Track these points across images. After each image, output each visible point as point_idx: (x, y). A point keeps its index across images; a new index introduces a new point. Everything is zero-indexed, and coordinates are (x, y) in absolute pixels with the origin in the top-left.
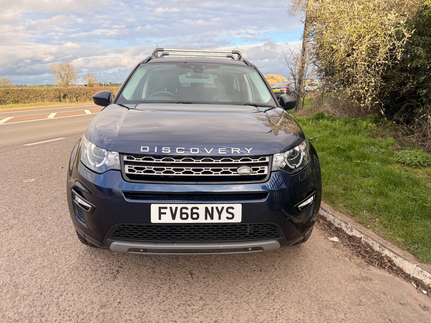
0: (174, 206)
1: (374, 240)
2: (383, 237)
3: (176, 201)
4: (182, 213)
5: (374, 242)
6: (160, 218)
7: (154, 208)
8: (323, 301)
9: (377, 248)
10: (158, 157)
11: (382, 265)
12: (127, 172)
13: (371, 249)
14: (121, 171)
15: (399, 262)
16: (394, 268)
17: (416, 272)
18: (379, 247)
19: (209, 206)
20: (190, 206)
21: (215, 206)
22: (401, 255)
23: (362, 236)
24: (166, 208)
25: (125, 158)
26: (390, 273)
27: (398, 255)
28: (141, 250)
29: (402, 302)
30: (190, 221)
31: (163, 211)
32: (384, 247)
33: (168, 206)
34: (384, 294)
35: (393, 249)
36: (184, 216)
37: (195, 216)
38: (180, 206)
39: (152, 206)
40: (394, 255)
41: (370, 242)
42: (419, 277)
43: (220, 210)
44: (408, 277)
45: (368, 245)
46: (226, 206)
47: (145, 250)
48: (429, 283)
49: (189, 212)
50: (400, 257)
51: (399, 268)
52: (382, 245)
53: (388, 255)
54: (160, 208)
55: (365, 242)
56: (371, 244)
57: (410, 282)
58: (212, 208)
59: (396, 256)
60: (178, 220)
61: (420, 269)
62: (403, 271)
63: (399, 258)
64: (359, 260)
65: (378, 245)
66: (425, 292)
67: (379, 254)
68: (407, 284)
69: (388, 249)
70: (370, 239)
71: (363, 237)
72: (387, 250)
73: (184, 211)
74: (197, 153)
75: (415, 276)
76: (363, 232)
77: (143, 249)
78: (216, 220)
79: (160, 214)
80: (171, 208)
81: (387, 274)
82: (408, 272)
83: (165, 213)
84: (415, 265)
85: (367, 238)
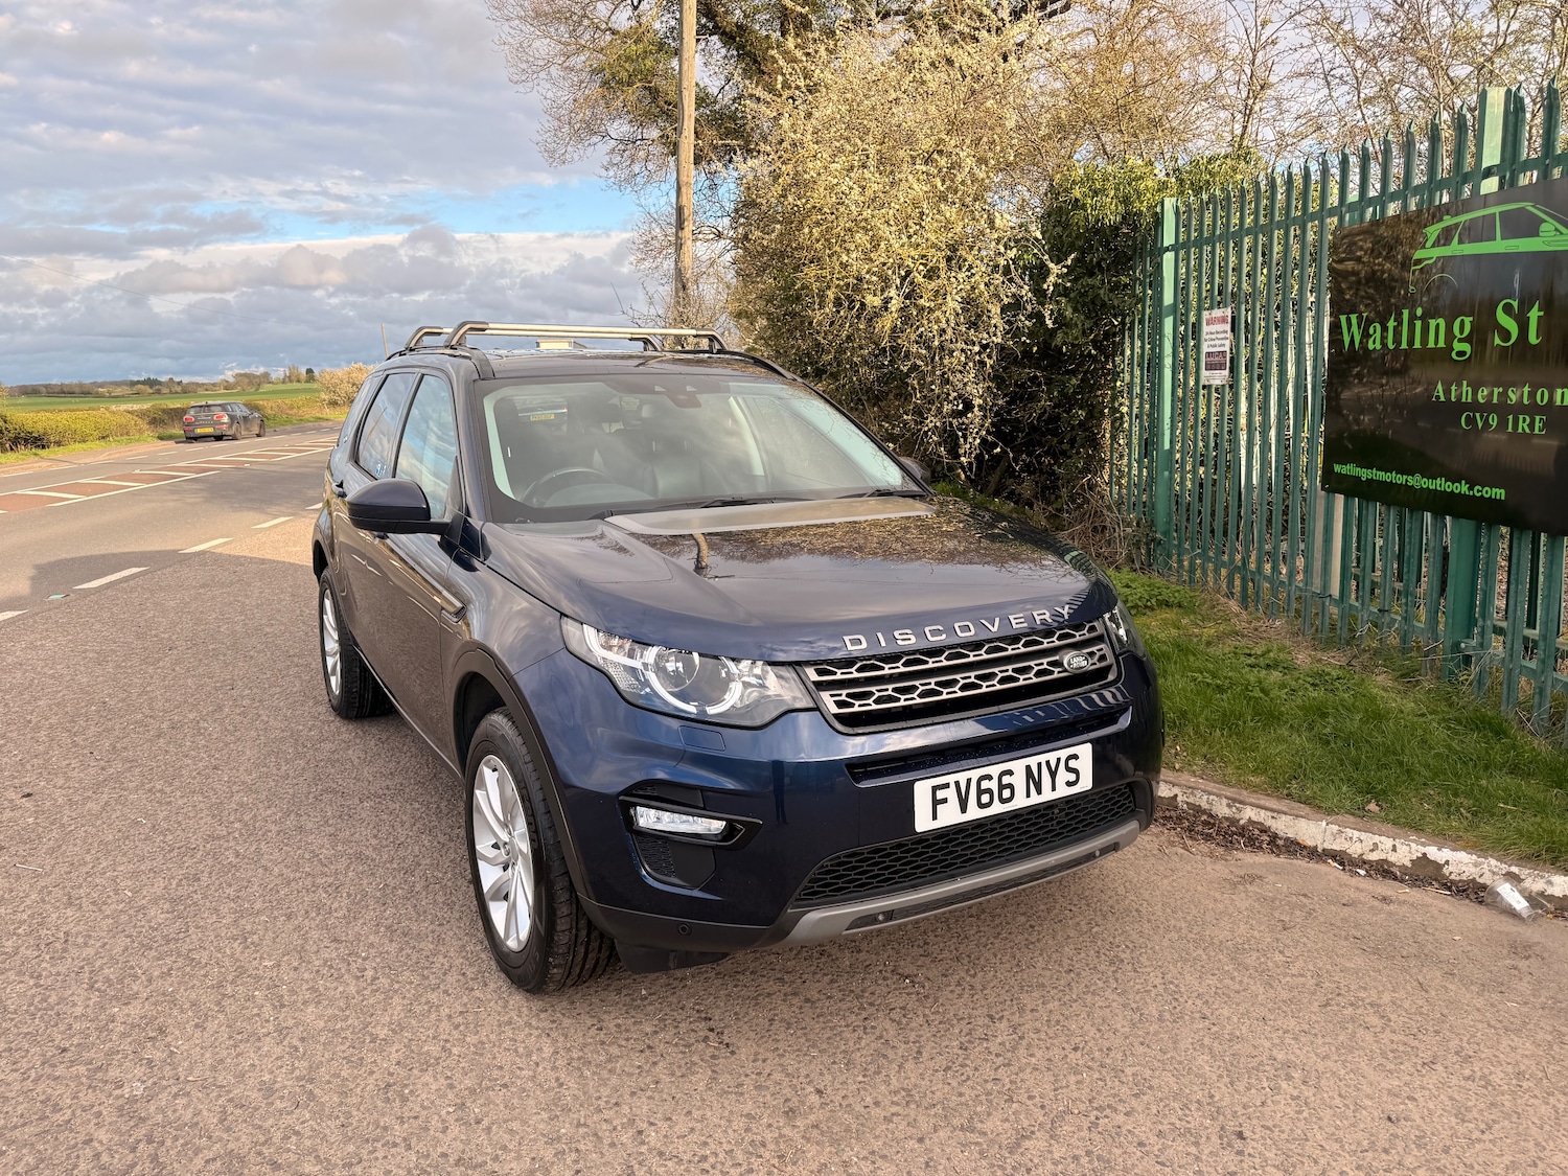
0: (962, 777)
1: (1210, 793)
2: (1223, 783)
3: (965, 763)
4: (980, 792)
5: (1211, 797)
6: (935, 817)
7: (922, 791)
8: (1221, 942)
9: (1222, 809)
10: (892, 658)
11: (1253, 844)
12: (834, 710)
13: (1211, 816)
14: (817, 709)
15: (1285, 826)
16: (1281, 842)
17: (1329, 837)
18: (1229, 806)
19: (1033, 761)
20: (994, 771)
21: (1042, 758)
22: (1284, 809)
23: (1176, 790)
24: (947, 786)
25: (812, 674)
26: (1278, 855)
27: (1279, 812)
28: (881, 918)
29: (1344, 901)
30: (997, 808)
31: (940, 795)
32: (1241, 802)
33: (950, 779)
34: (1305, 895)
35: (1262, 802)
36: (985, 798)
37: (1006, 793)
38: (975, 774)
39: (917, 785)
40: (1269, 814)
41: (1203, 801)
42: (1337, 846)
43: (1053, 768)
44: (1314, 854)
45: (1198, 810)
46: (1064, 754)
47: (890, 915)
48: (1359, 851)
49: (993, 785)
50: (1285, 814)
51: (1287, 839)
52: (1234, 800)
53: (1254, 818)
54: (935, 789)
55: (1187, 803)
56: (1205, 805)
57: (1325, 862)
58: (1039, 765)
59: (1275, 815)
60: (974, 813)
61: (1335, 828)
62: (1298, 843)
63: (1284, 817)
64: (1204, 847)
65: (1225, 801)
66: (1362, 872)
67: (1233, 821)
68: (1322, 867)
69: (1252, 805)
70: (1199, 793)
71: (1180, 794)
72: (1249, 808)
73: (985, 785)
74: (970, 635)
75: (1327, 846)
76: (1176, 781)
77: (883, 913)
78: (1048, 795)
79: (936, 802)
80: (957, 784)
81: (1274, 859)
82: (1310, 843)
83: (945, 801)
84: (1324, 823)
85: (1192, 793)
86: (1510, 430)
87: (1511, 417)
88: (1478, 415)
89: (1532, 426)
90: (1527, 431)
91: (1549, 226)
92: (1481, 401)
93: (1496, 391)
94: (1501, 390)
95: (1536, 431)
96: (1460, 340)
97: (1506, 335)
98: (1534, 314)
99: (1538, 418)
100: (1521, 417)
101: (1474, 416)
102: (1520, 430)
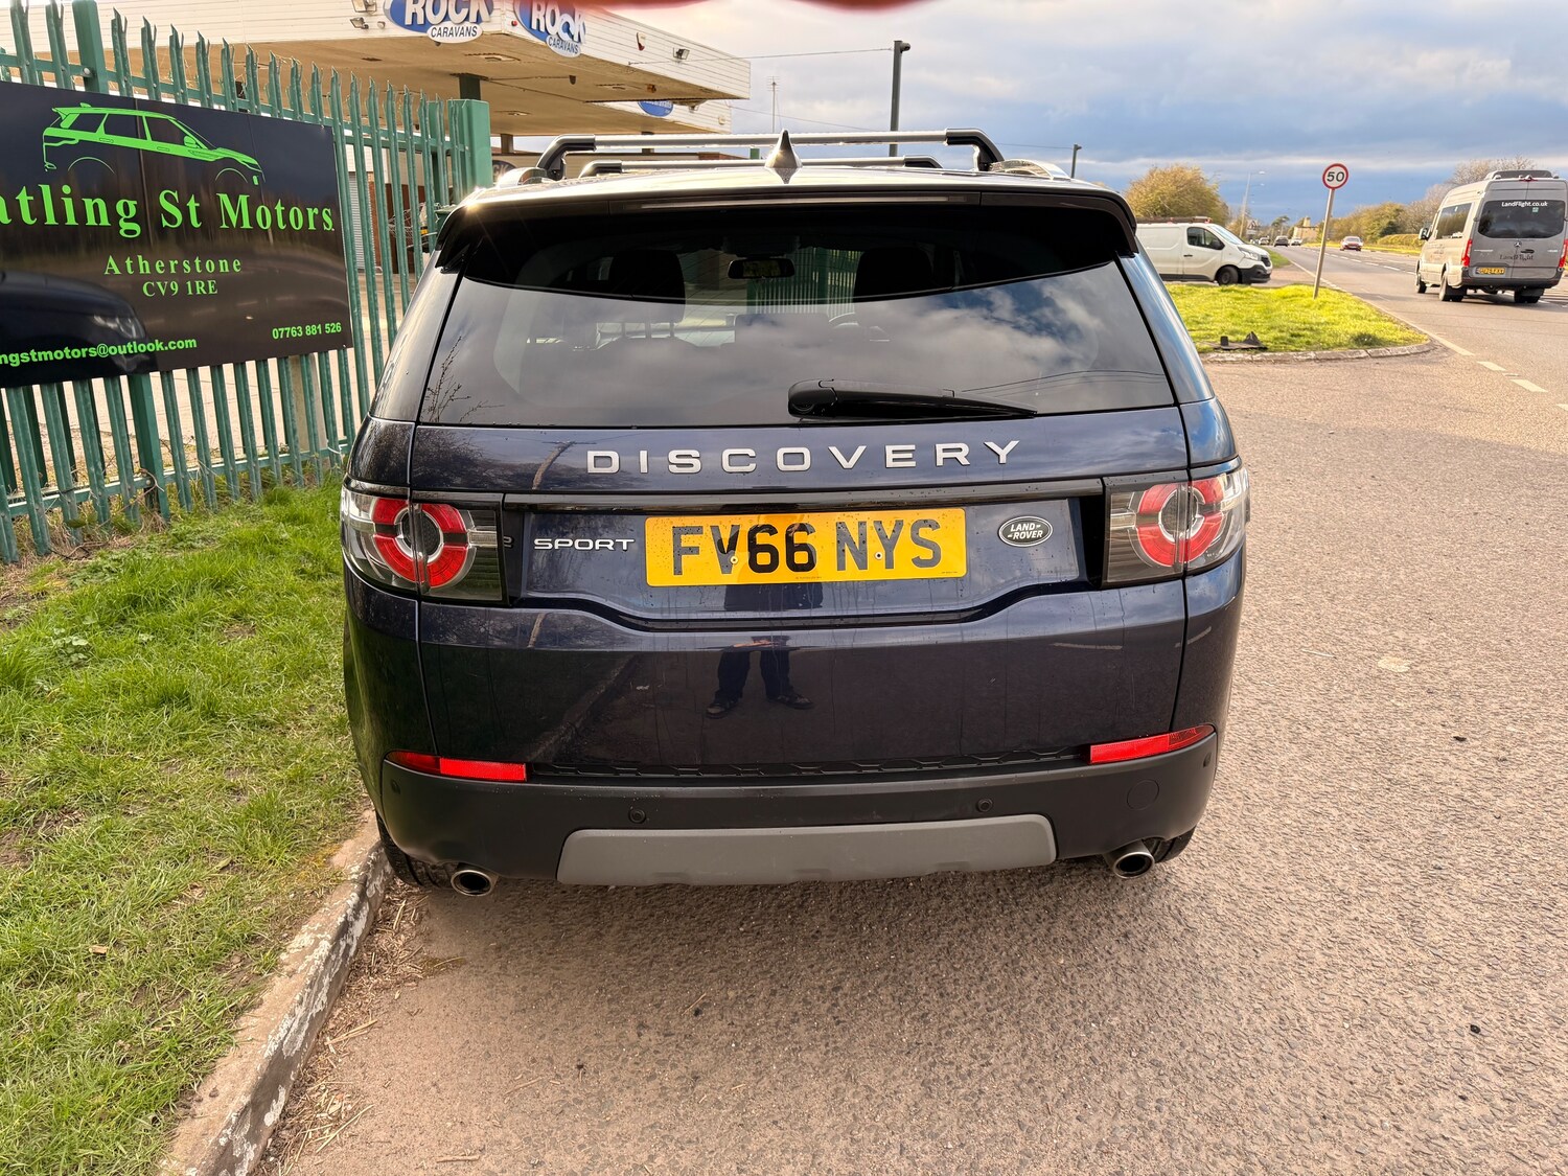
86: (190, 293)
87: (189, 283)
88: (159, 284)
89: (206, 288)
90: (204, 292)
91: (190, 139)
92: (160, 272)
93: (172, 263)
94: (176, 262)
95: (211, 292)
96: (126, 220)
97: (171, 218)
98: (192, 205)
99: (210, 282)
100: (197, 282)
101: (157, 285)
102: (199, 293)
